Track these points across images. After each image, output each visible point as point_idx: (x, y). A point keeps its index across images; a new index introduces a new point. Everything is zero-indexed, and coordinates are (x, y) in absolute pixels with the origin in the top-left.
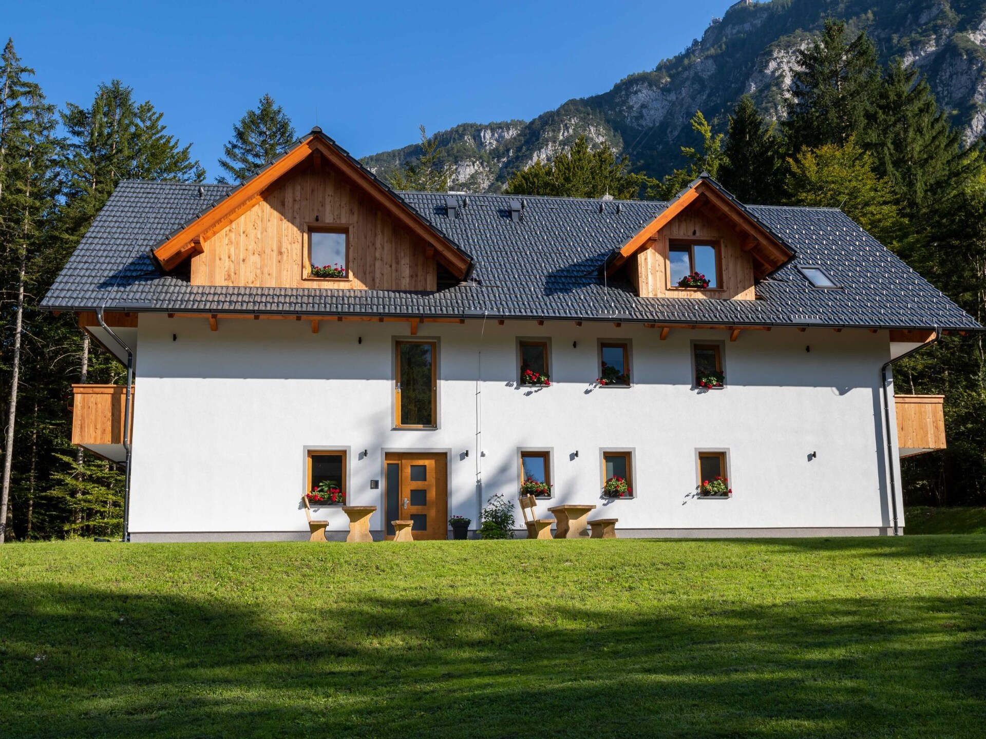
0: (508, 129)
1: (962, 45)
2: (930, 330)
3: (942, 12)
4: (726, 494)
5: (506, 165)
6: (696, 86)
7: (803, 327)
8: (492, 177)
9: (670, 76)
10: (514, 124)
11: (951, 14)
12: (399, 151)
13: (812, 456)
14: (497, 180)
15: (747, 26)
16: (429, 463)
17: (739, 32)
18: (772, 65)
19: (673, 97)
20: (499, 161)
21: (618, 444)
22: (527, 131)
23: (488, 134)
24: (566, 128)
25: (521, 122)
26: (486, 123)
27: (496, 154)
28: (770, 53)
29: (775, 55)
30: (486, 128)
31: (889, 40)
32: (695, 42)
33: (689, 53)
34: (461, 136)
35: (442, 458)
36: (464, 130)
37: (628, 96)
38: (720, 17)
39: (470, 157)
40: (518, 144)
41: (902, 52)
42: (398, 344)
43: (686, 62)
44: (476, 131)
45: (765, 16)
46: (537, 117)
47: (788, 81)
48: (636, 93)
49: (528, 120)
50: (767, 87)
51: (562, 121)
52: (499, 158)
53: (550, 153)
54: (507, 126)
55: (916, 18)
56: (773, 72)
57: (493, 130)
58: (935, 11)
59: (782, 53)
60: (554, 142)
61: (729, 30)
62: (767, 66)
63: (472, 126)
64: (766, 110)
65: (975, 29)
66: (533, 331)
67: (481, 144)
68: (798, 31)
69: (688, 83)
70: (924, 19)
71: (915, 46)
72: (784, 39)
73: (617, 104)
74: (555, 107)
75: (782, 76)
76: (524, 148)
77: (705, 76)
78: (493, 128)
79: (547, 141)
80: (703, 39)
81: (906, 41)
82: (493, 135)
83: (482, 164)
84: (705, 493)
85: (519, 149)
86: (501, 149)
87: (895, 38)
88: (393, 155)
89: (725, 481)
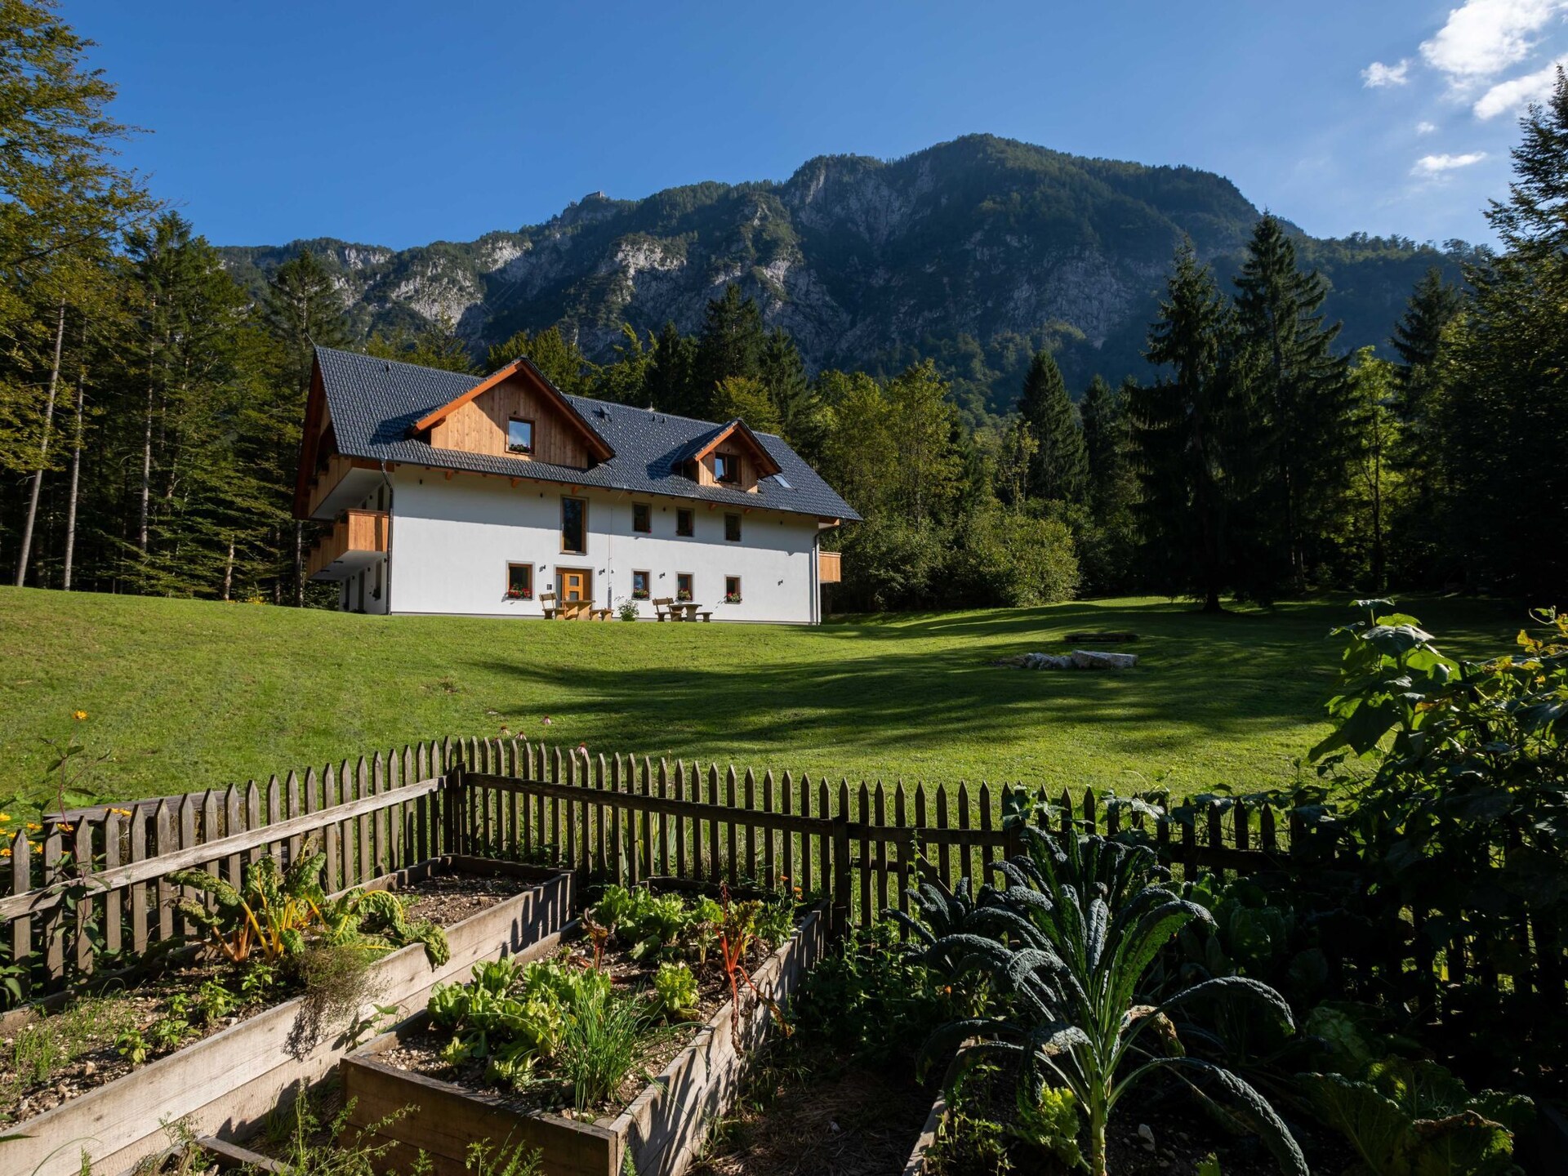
0: (375, 254)
1: (758, 276)
2: (836, 518)
3: (746, 247)
4: (738, 601)
5: (372, 288)
6: (554, 256)
7: (784, 512)
8: (358, 297)
9: (532, 242)
10: (382, 250)
11: (752, 251)
12: (253, 250)
13: (779, 583)
14: (363, 300)
15: (599, 216)
16: (581, 576)
17: (592, 219)
18: (620, 255)
19: (533, 260)
20: (365, 282)
21: (685, 570)
22: (396, 260)
23: (353, 254)
24: (435, 266)
25: (388, 250)
26: (352, 242)
27: (362, 275)
28: (619, 245)
29: (623, 247)
30: (351, 247)
31: (709, 258)
32: (555, 217)
33: (549, 225)
34: (324, 250)
35: (588, 574)
36: (327, 243)
37: (494, 250)
38: (578, 202)
39: (335, 272)
40: (385, 270)
41: (717, 271)
42: (564, 499)
43: (547, 232)
44: (341, 249)
45: (615, 211)
46: (406, 249)
47: (632, 271)
48: (501, 249)
49: (397, 249)
50: (616, 272)
51: (431, 259)
52: (366, 279)
53: (418, 285)
54: (374, 250)
55: (728, 248)
56: (621, 261)
57: (358, 251)
58: (741, 245)
59: (629, 248)
60: (423, 276)
61: (584, 214)
62: (616, 255)
63: (336, 242)
64: (614, 291)
65: (767, 266)
66: (644, 500)
67: (345, 262)
68: (642, 233)
69: (547, 252)
70: (733, 249)
71: (727, 268)
72: (631, 236)
73: (483, 255)
74: (423, 243)
75: (627, 266)
76: (392, 276)
77: (563, 248)
78: (359, 249)
79: (415, 274)
80: (562, 217)
81: (720, 262)
82: (358, 255)
83: (347, 281)
84: (729, 601)
85: (385, 276)
86: (368, 271)
87: (713, 258)
88: (245, 251)
89: (739, 594)
